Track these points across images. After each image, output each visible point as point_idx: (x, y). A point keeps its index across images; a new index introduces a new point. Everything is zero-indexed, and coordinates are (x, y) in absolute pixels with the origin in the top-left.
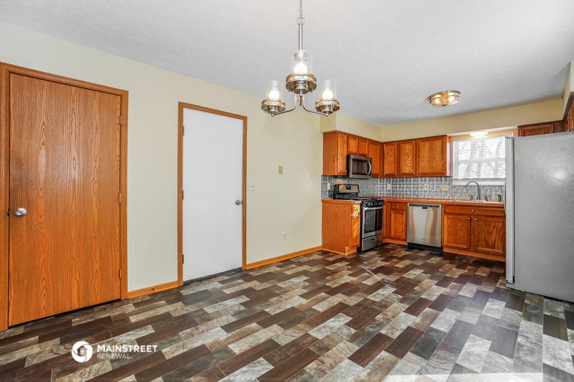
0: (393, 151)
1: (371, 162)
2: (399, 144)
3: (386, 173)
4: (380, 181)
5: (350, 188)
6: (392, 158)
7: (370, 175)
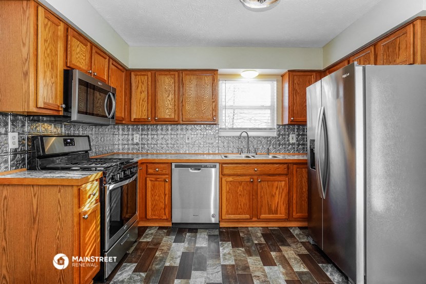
0: (145, 84)
1: (114, 95)
2: (155, 74)
3: (134, 116)
4: (123, 130)
5: (72, 143)
6: (144, 95)
7: (113, 118)
